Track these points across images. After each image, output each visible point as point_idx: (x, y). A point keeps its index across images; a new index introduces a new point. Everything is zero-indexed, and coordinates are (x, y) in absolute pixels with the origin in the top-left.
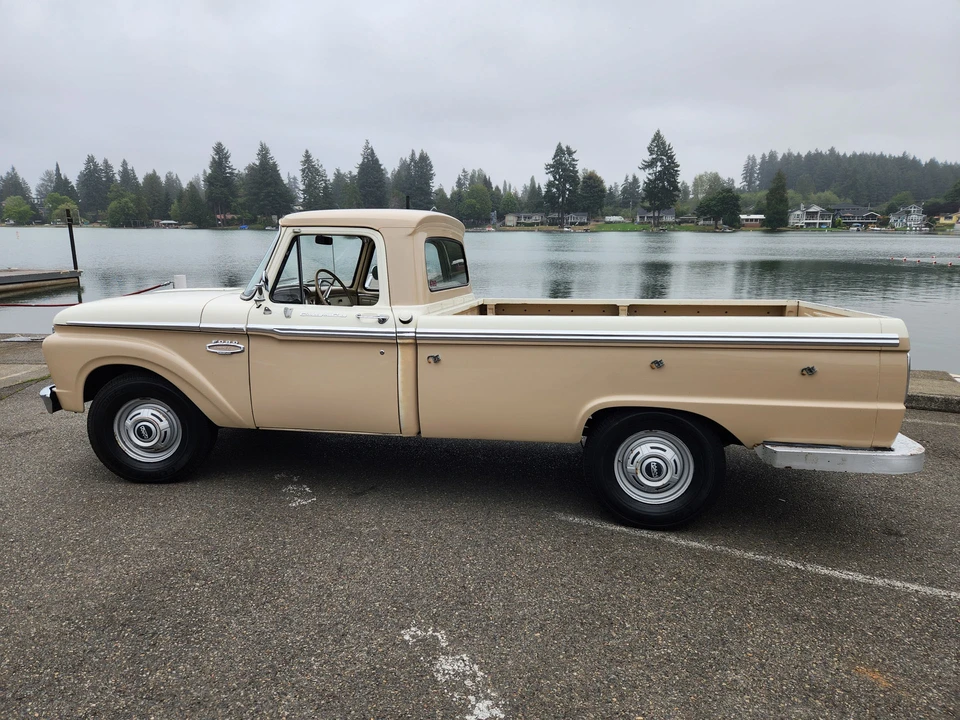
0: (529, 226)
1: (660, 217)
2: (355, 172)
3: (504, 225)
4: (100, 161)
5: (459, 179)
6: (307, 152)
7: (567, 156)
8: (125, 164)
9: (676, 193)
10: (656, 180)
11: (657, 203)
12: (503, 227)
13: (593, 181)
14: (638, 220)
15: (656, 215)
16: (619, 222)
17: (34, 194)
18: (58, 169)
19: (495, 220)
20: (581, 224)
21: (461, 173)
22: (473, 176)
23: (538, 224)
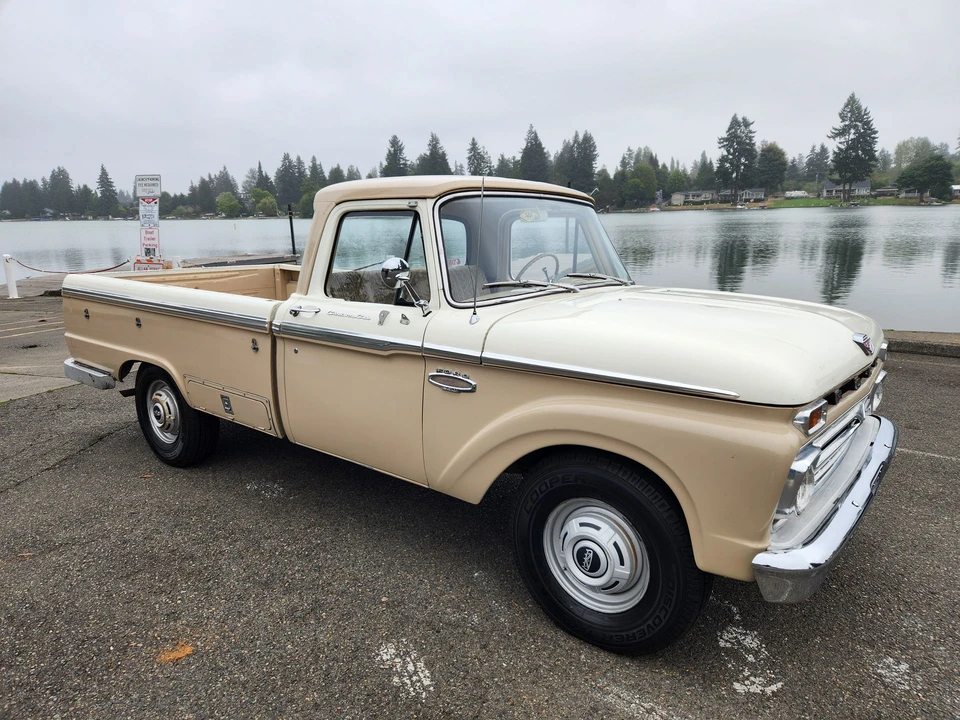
0: (698, 205)
1: (850, 190)
2: (519, 157)
3: (670, 204)
4: (293, 158)
5: (624, 158)
6: (473, 139)
7: (743, 128)
8: (314, 159)
9: (873, 163)
10: (847, 149)
11: (849, 175)
12: (668, 206)
13: (773, 154)
14: (825, 194)
15: (847, 188)
16: (802, 197)
17: (240, 190)
18: (260, 167)
19: (660, 199)
20: (756, 201)
21: (625, 151)
22: (638, 154)
23: (707, 202)
